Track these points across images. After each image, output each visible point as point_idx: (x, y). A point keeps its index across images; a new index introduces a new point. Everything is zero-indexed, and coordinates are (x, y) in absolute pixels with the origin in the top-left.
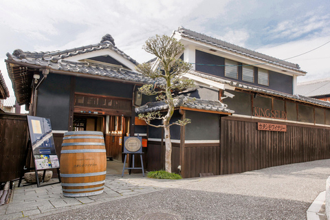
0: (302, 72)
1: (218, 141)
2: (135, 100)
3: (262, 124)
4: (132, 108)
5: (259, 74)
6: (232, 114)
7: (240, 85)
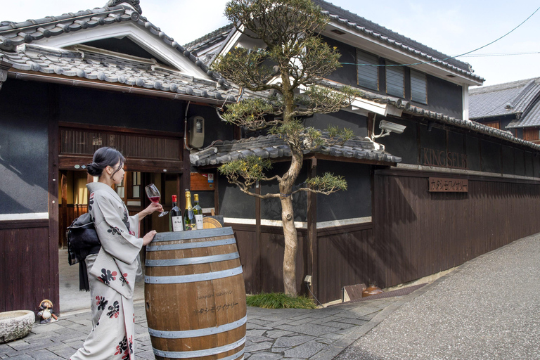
0: (474, 78)
1: (368, 219)
2: (190, 136)
3: (436, 179)
4: (184, 154)
5: (412, 82)
6: (395, 164)
7: (412, 107)
